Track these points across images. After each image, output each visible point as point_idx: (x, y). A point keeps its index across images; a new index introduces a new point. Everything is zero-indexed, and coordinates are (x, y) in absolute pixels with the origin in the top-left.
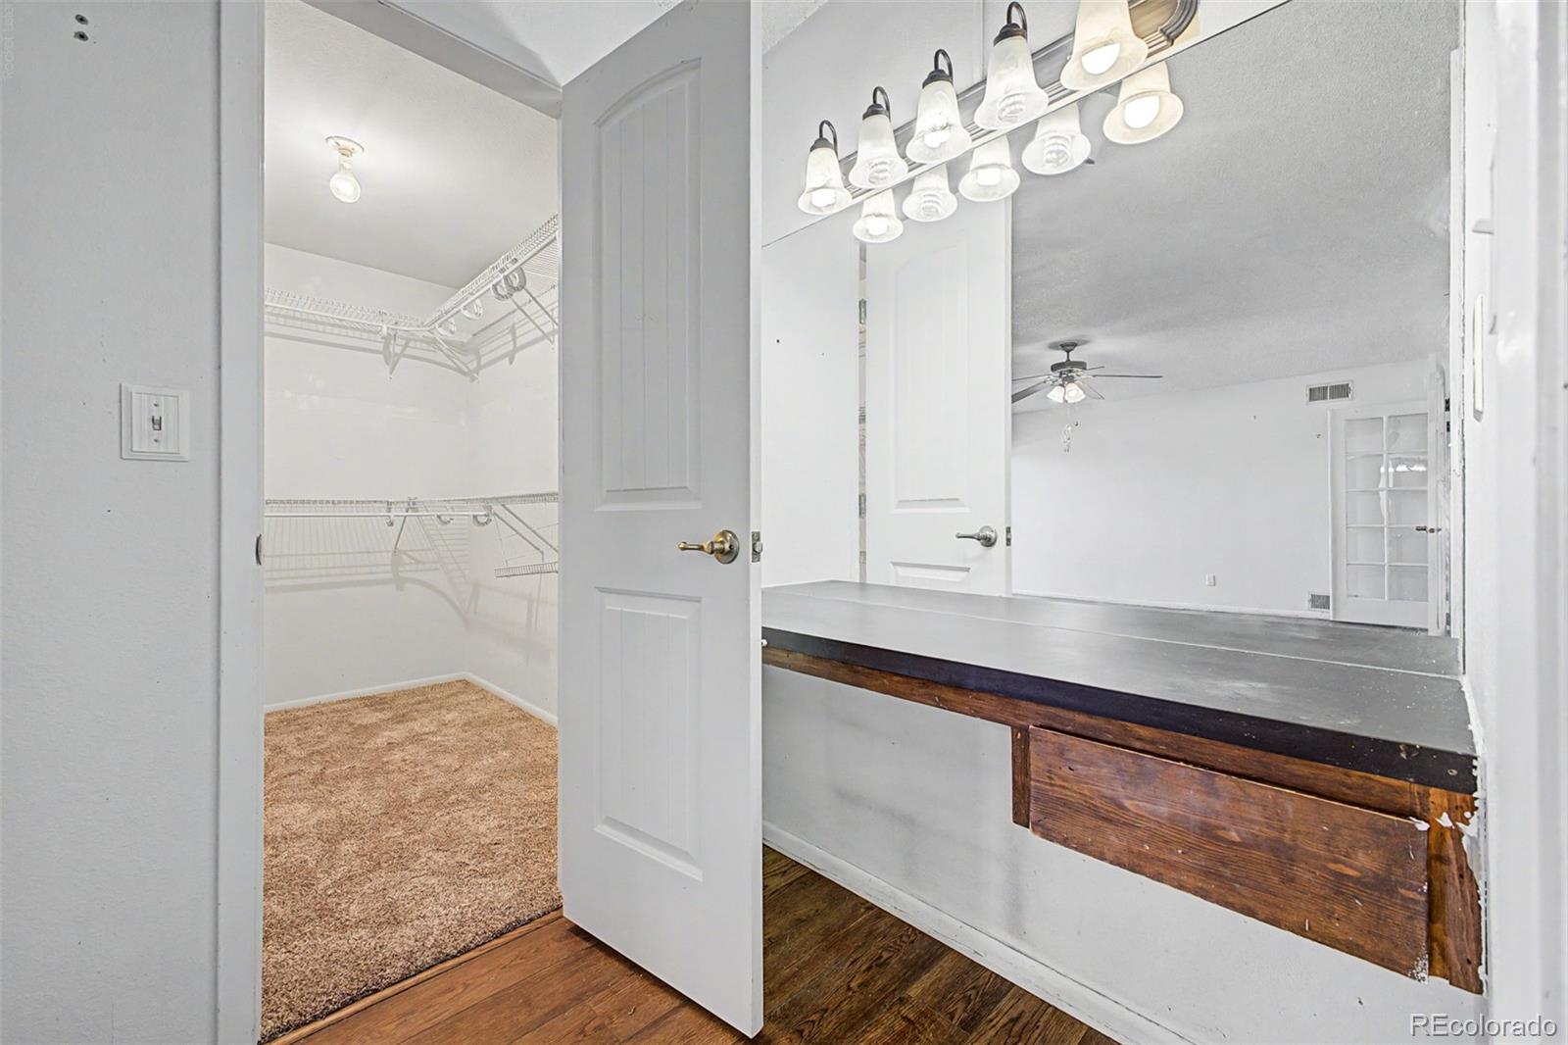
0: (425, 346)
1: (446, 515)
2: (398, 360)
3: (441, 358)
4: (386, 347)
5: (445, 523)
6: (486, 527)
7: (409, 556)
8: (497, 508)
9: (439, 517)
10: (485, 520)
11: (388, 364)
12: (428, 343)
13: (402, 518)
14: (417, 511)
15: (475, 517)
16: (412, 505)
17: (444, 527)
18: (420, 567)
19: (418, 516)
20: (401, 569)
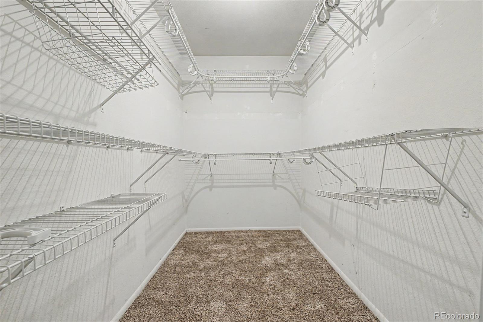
0: (285, 86)
1: (291, 158)
2: (275, 94)
3: (291, 89)
4: (271, 89)
5: (291, 162)
6: (310, 165)
7: (279, 176)
8: (317, 155)
9: (289, 160)
10: (309, 161)
11: (271, 96)
12: (286, 84)
13: (276, 160)
14: (281, 157)
15: (305, 160)
16: (279, 155)
17: (291, 164)
18: (283, 181)
19: (281, 159)
20: (275, 181)
